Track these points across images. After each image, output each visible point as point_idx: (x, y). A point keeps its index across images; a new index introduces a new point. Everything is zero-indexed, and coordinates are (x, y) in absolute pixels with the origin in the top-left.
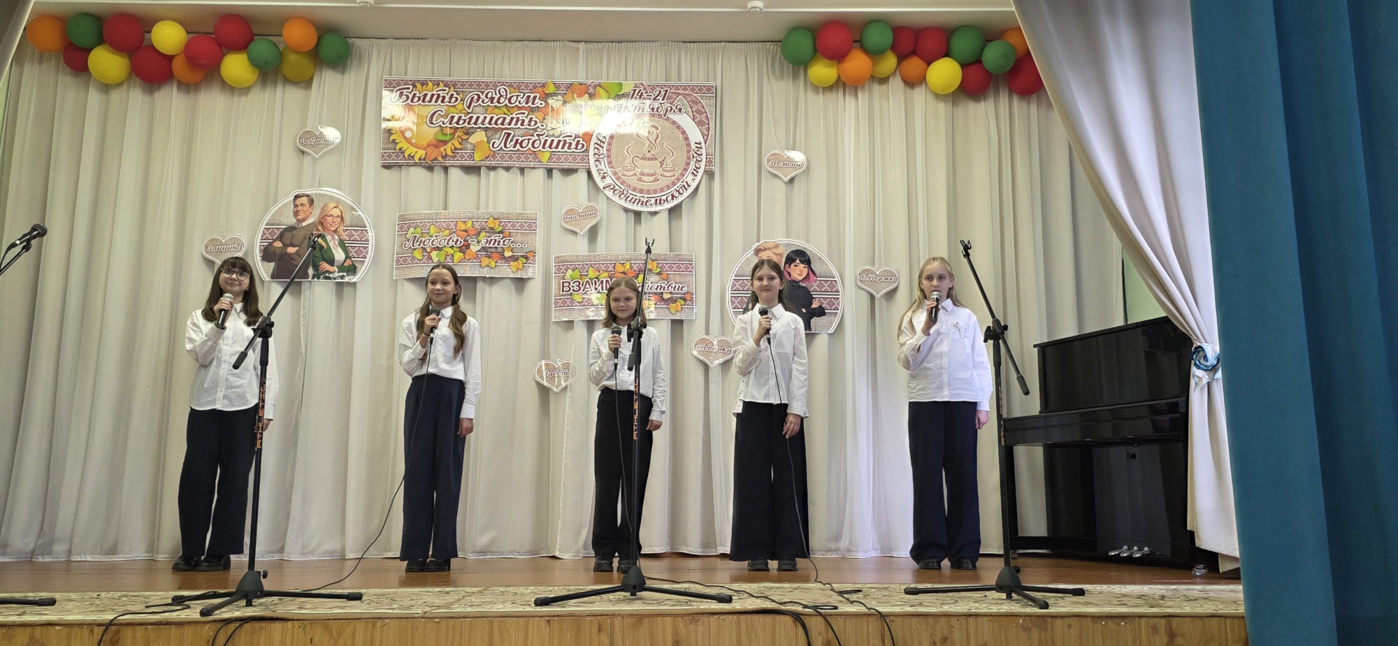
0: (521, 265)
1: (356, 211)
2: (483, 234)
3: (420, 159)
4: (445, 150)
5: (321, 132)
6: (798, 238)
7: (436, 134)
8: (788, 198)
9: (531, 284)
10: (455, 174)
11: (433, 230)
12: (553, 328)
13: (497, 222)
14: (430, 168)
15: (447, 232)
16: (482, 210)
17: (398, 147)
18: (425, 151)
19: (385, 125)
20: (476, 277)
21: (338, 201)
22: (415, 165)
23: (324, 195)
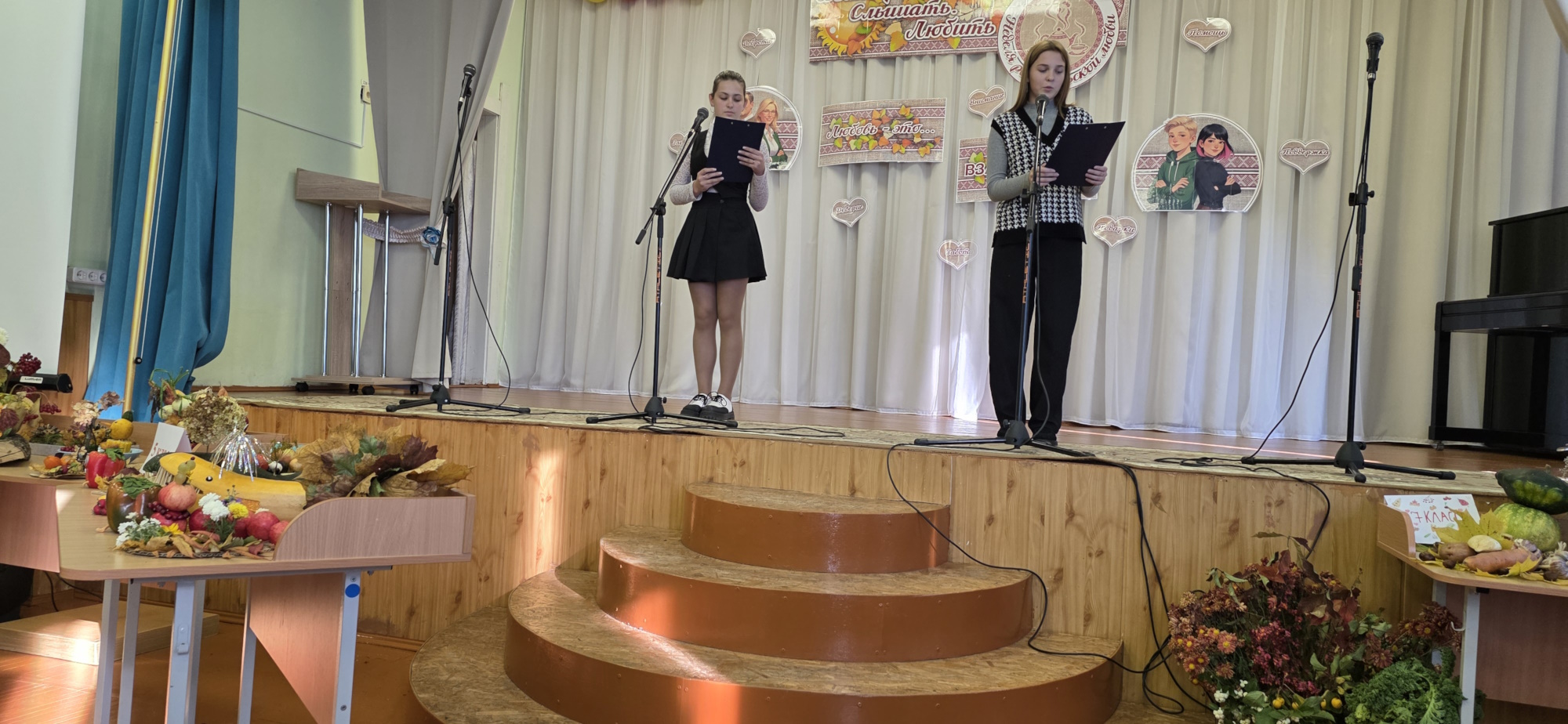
0: (928, 152)
1: (788, 106)
2: (895, 122)
3: (842, 54)
4: (864, 43)
5: (760, 34)
6: (1215, 112)
7: (856, 28)
8: (1207, 69)
9: (938, 166)
10: (873, 65)
11: (851, 121)
12: (956, 210)
13: (909, 109)
14: (852, 61)
15: (864, 121)
16: (896, 98)
17: (823, 44)
18: (846, 46)
19: (813, 23)
20: (888, 163)
21: (773, 96)
22: (839, 59)
23: (762, 92)
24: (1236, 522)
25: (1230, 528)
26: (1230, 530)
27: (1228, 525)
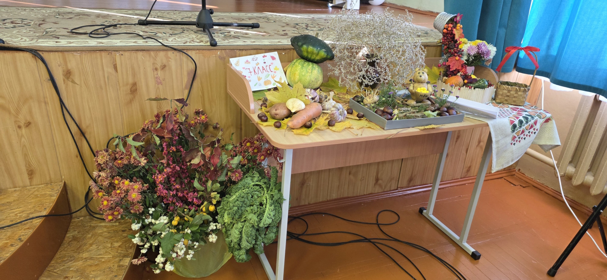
24: (135, 84)
25: (131, 89)
26: (131, 91)
27: (129, 87)
